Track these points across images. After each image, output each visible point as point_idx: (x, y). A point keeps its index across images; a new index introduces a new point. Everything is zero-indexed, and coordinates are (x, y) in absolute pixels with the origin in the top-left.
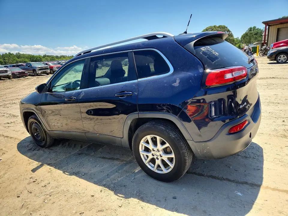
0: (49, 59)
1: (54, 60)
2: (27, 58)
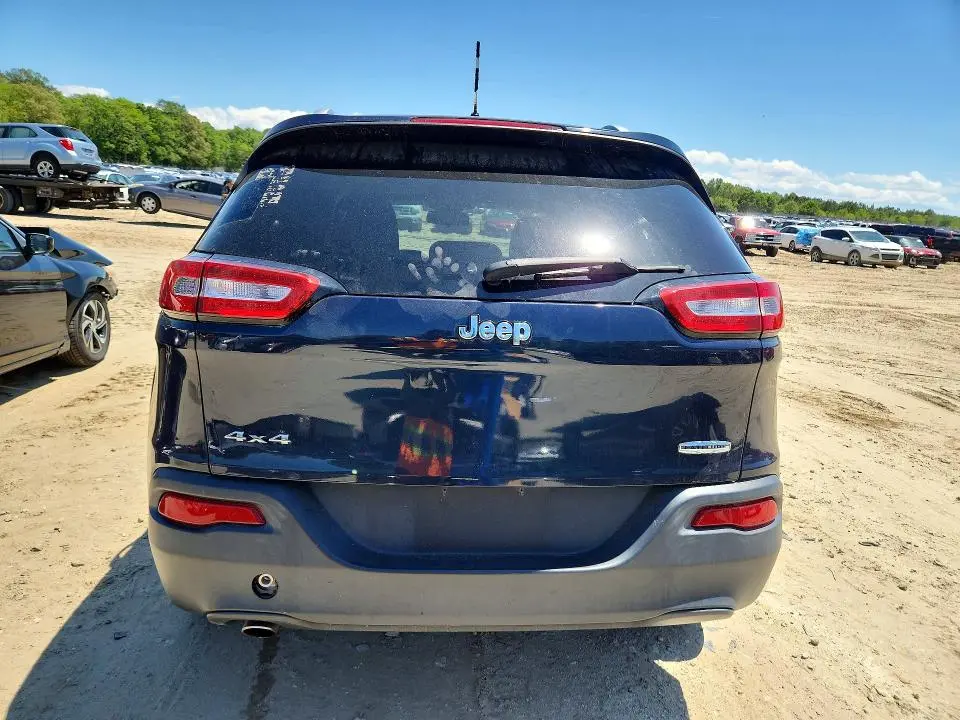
0: (797, 208)
1: (812, 214)
2: (732, 197)
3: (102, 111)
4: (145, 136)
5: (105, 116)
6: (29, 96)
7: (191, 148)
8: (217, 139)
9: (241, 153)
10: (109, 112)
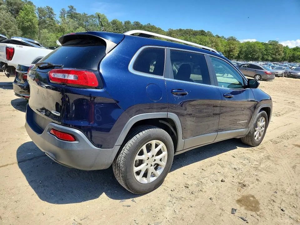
3: (250, 46)
4: (262, 52)
5: (251, 47)
6: (231, 44)
7: (277, 55)
8: (288, 52)
9: (296, 55)
10: (252, 46)
